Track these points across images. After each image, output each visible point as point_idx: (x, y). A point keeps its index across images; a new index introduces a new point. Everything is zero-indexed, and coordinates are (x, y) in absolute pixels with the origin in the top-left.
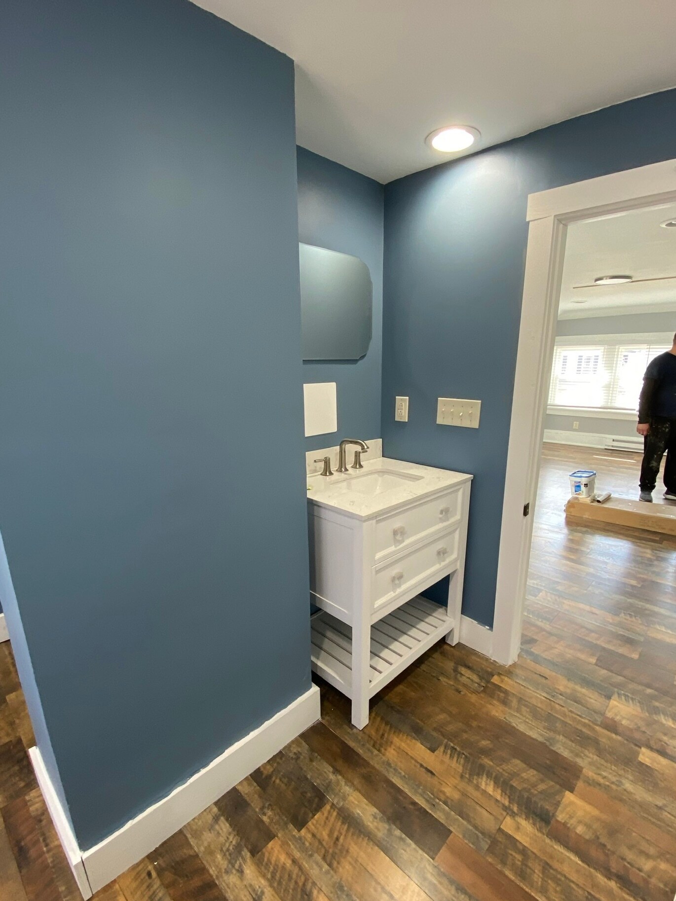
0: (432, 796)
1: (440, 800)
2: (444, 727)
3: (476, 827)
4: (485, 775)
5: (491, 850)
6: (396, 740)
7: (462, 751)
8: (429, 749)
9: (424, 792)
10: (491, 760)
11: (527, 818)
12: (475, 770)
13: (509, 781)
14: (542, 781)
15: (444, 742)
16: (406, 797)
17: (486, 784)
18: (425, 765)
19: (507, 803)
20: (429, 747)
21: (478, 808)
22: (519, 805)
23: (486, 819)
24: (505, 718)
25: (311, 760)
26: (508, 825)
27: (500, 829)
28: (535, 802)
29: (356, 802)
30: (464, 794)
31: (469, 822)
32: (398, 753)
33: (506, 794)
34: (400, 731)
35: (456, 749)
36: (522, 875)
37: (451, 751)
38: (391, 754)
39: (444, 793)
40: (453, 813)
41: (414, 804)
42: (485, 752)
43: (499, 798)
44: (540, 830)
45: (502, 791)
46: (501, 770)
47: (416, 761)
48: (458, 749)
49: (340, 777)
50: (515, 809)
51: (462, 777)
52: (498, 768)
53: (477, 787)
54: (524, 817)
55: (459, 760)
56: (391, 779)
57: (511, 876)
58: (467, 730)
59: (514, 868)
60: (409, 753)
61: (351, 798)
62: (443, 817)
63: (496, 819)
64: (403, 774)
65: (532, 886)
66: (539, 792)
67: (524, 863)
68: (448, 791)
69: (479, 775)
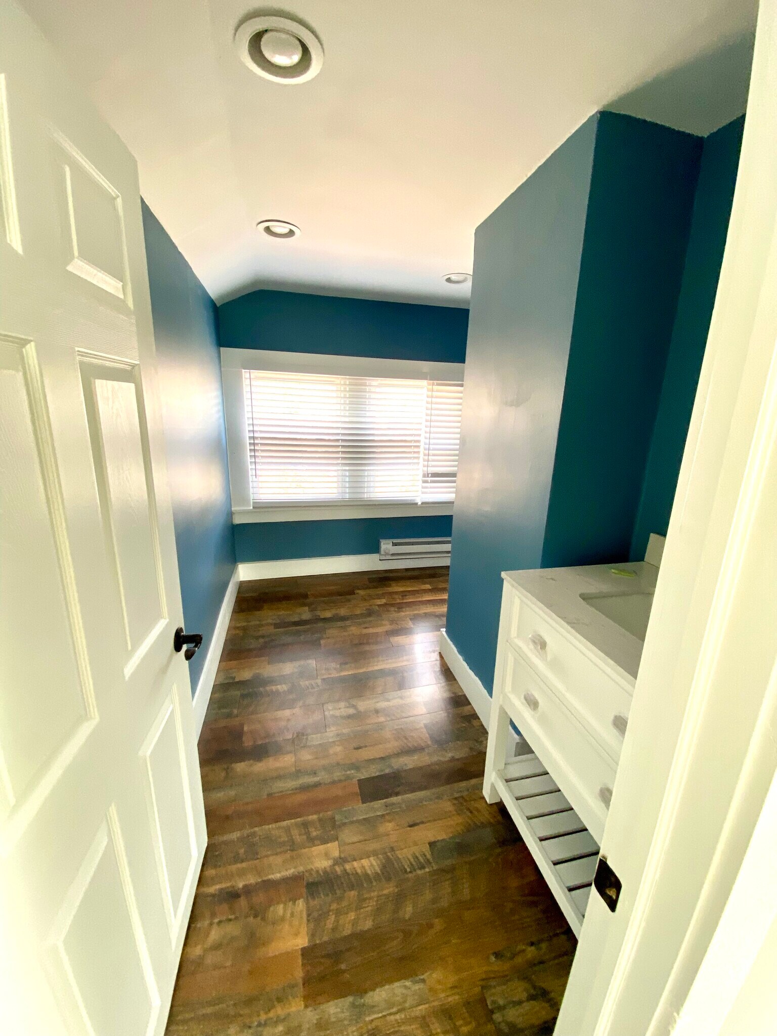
0: (393, 811)
1: (387, 814)
2: (450, 881)
3: (352, 822)
4: (379, 872)
5: (333, 819)
6: (458, 820)
7: (414, 874)
8: (435, 842)
9: (400, 807)
10: (387, 896)
11: (325, 872)
12: (390, 870)
13: (359, 892)
14: (334, 929)
15: (433, 864)
16: (405, 792)
17: (372, 865)
18: (421, 825)
19: (348, 867)
20: (438, 844)
21: (361, 838)
22: (338, 877)
23: (349, 835)
24: (423, 981)
25: (471, 749)
26: (333, 849)
27: (337, 839)
28: (328, 895)
29: (422, 760)
30: (377, 837)
31: (358, 821)
32: (446, 812)
33: (352, 874)
34: (468, 831)
35: (420, 869)
36: (305, 825)
37: (420, 863)
38: (447, 806)
39: (390, 821)
40: (372, 815)
41: (397, 794)
42: (399, 899)
43: (355, 864)
44: (310, 871)
45: (357, 873)
46: (372, 894)
47: (429, 821)
48: (419, 872)
49: (447, 759)
50: (338, 869)
51: (392, 849)
52: (376, 893)
53: (375, 853)
54: (328, 869)
55: (408, 862)
56: (426, 791)
57: (311, 818)
58: (434, 906)
59: (312, 823)
60: (440, 822)
61: (427, 758)
62: (376, 806)
63: (345, 844)
64: (425, 803)
65: (296, 824)
66: (330, 911)
67: (308, 833)
68: (389, 826)
69: (384, 867)
